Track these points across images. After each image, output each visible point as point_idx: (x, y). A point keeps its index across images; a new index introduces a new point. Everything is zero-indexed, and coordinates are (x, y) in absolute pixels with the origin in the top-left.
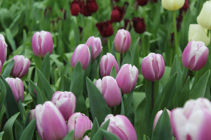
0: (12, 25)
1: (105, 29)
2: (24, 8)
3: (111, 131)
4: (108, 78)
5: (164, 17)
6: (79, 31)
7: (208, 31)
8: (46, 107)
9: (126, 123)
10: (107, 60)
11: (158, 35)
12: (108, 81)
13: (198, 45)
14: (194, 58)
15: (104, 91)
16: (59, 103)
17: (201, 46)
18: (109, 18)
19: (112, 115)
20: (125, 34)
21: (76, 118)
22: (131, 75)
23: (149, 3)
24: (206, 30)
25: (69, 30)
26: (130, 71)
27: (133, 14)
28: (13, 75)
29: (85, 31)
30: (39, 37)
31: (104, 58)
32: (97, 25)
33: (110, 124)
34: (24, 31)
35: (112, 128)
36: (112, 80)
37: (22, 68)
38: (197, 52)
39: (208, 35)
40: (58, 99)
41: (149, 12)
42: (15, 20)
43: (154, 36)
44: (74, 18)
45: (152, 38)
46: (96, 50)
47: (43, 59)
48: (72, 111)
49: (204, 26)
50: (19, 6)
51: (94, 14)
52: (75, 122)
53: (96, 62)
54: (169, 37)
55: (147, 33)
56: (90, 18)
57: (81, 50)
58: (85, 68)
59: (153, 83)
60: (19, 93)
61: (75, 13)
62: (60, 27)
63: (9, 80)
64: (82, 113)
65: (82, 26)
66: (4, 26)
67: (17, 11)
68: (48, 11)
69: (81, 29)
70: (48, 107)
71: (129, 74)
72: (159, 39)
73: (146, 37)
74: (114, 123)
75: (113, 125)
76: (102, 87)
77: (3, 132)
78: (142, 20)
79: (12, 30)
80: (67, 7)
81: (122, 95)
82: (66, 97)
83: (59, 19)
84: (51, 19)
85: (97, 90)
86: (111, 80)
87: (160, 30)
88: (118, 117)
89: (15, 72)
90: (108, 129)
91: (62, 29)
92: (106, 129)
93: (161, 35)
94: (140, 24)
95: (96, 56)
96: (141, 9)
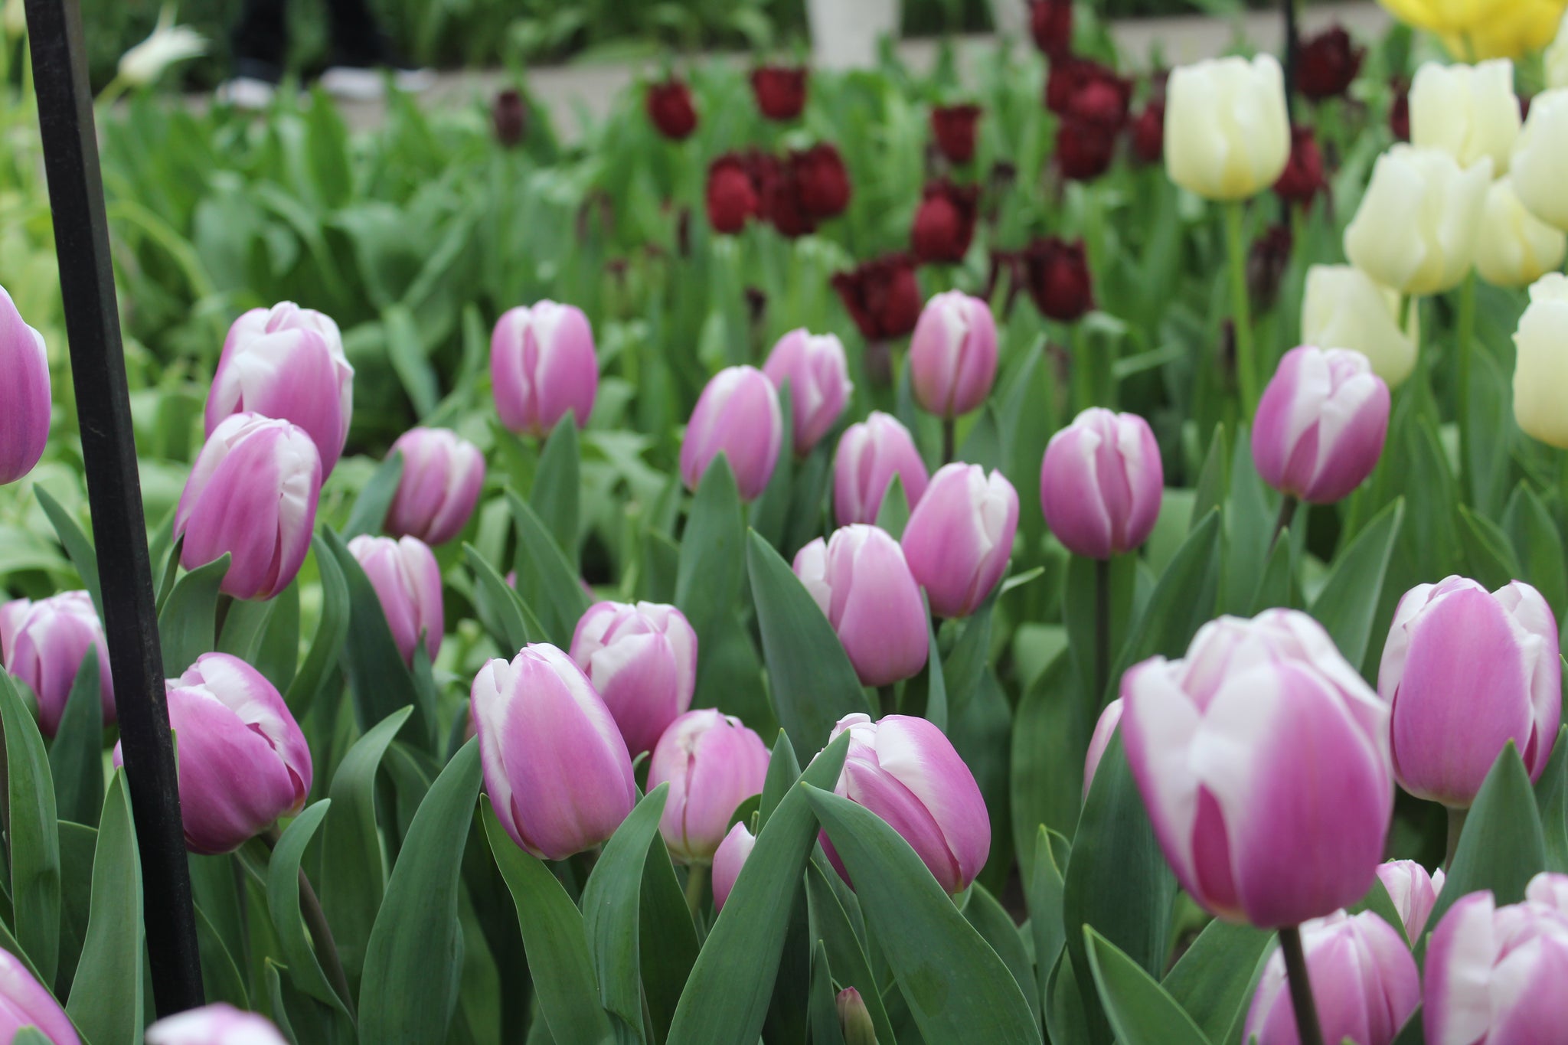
0: (419, 290)
1: (877, 298)
2: (478, 199)
3: (855, 793)
4: (857, 536)
5: (1203, 238)
6: (743, 309)
7: (1406, 301)
8: (526, 671)
9: (931, 754)
10: (868, 454)
11: (1167, 333)
12: (857, 554)
13: (1333, 370)
14: (1310, 435)
15: (838, 605)
16: (610, 660)
17: (1350, 374)
18: (904, 246)
19: (867, 717)
20: (963, 317)
21: (693, 736)
22: (977, 520)
23: (1119, 168)
24: (1393, 298)
25: (701, 311)
26: (975, 503)
27: (1037, 226)
28: (393, 529)
29: (776, 308)
30: (528, 334)
31: (857, 437)
32: (840, 283)
33: (851, 761)
34: (472, 320)
35: (861, 779)
36: (881, 547)
37: (442, 498)
38: (1329, 406)
39: (1403, 324)
40: (605, 640)
41: (1120, 216)
42: (436, 263)
43: (1140, 336)
44: (725, 248)
45: (1127, 348)
46: (814, 398)
47: (542, 443)
48: (673, 701)
49: (1382, 275)
50: (458, 189)
51: (833, 226)
52: (691, 759)
53: (817, 461)
54: (1215, 340)
55: (1102, 322)
56: (809, 246)
57: (734, 400)
58: (750, 488)
59: (1103, 568)
60: (417, 613)
61: (728, 222)
62: (656, 295)
63: (366, 548)
64: (725, 710)
65: (768, 284)
66: (378, 294)
67: (444, 217)
68: (596, 214)
69: (756, 301)
70: (538, 668)
71: (965, 514)
72: (1172, 350)
73: (1098, 340)
74: (874, 755)
75: (867, 766)
76: (828, 579)
77: (327, 802)
78: (1076, 254)
79: (419, 314)
80: (692, 193)
81: (936, 623)
82: (642, 629)
83: (653, 251)
84: (612, 253)
85: (802, 595)
86: (874, 547)
87: (1178, 311)
88: (893, 724)
89: (405, 516)
90: (841, 783)
91: (669, 303)
92: (831, 786)
93: (1182, 330)
94: (1062, 272)
95: (816, 433)
96: (1077, 195)
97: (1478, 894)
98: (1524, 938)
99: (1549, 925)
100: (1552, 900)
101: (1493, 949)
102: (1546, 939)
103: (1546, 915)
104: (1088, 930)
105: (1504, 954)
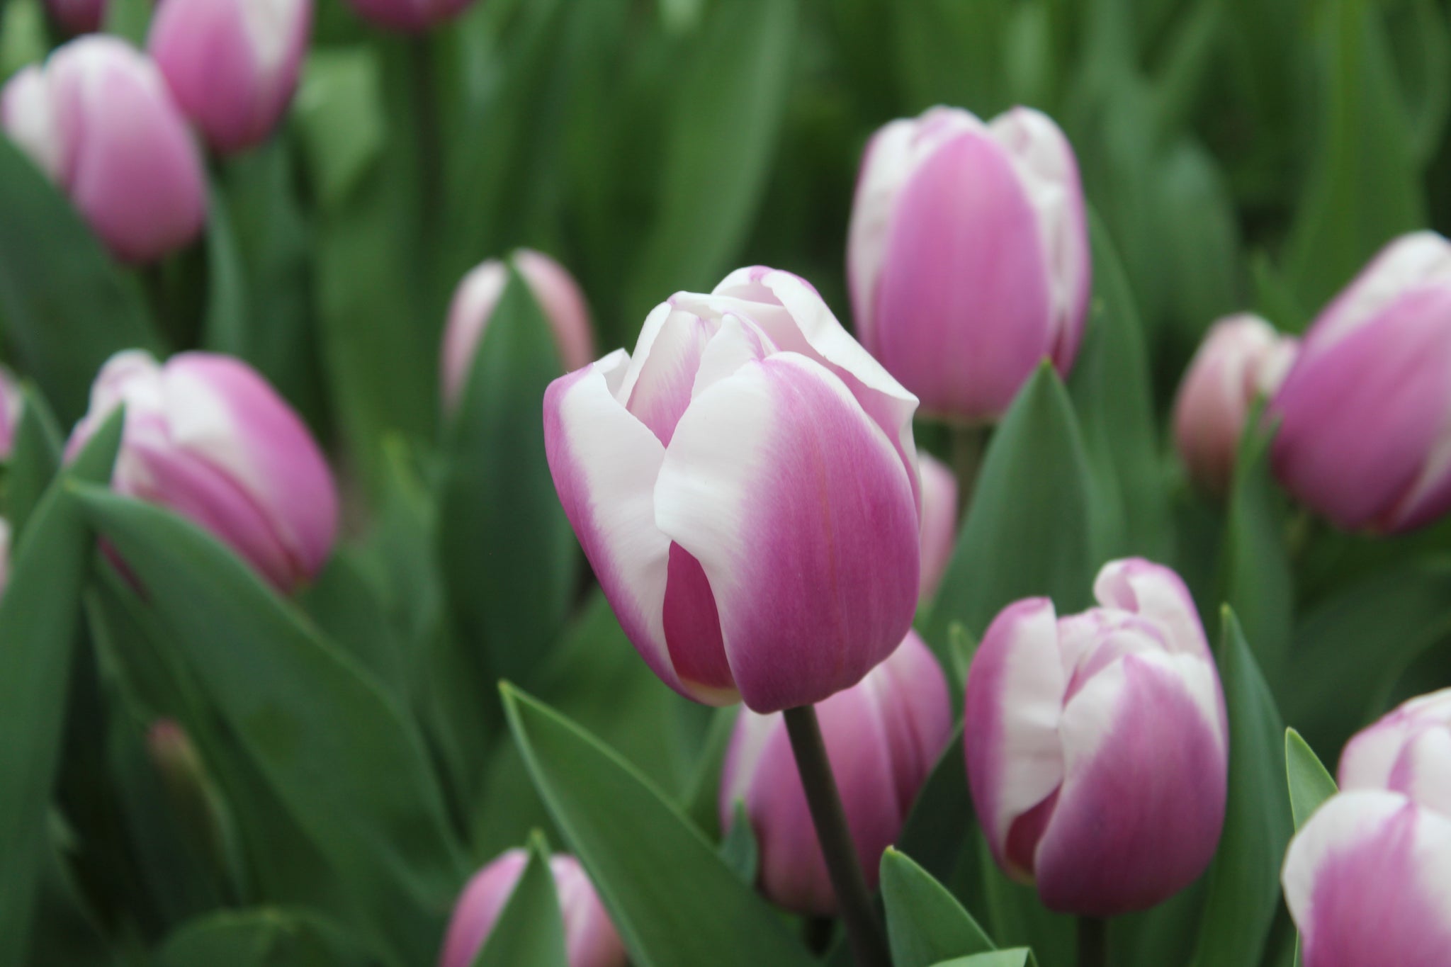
97: (1034, 602)
98: (1099, 661)
99: (1130, 638)
100: (1129, 602)
101: (1060, 679)
102: (1129, 660)
103: (1126, 625)
104: (507, 690)
105: (1074, 684)
